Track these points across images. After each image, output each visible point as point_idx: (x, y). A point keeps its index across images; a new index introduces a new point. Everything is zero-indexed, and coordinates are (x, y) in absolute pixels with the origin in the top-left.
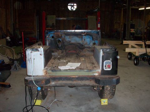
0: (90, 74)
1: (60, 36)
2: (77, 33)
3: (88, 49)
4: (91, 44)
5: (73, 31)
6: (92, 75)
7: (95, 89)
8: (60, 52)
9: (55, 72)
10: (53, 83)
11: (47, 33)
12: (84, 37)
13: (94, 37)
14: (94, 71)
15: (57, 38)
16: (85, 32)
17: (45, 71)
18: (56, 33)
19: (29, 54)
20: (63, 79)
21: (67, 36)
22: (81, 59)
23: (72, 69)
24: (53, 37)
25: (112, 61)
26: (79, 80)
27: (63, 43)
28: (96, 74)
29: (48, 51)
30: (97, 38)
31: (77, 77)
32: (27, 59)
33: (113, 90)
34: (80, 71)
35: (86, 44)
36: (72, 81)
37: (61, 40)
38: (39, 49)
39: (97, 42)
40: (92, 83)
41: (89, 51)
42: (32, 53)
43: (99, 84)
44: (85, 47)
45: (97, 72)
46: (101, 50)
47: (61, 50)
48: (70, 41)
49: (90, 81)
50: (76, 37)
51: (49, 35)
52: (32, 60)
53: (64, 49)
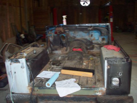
0: (91, 93)
1: (63, 31)
3: (96, 46)
8: (64, 49)
11: (48, 29)
12: (91, 32)
13: (103, 32)
16: (91, 26)
17: (30, 88)
19: (8, 66)
28: (99, 94)
30: (106, 32)
31: (72, 96)
35: (94, 39)
37: (65, 36)
38: (20, 60)
42: (12, 65)
49: (91, 102)
51: (51, 31)
53: (68, 46)
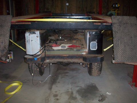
3: (81, 33)
6: (80, 54)
7: (83, 66)
8: (57, 36)
10: (48, 61)
14: (82, 51)
19: (27, 36)
20: (56, 57)
22: (73, 41)
23: (64, 49)
25: (97, 42)
26: (69, 58)
28: (84, 53)
29: (44, 34)
31: (67, 55)
32: (26, 41)
33: (100, 66)
34: (70, 51)
36: (64, 59)
40: (81, 61)
41: (82, 35)
42: (30, 36)
43: (86, 61)
44: (79, 32)
46: (88, 33)
49: (79, 59)
52: (30, 41)
53: (60, 34)
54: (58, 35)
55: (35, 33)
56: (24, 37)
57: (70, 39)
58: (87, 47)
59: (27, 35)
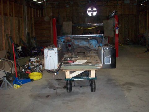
1: (70, 40)
2: (84, 37)
3: (94, 51)
4: (97, 47)
5: (81, 36)
6: (95, 68)
9: (66, 67)
11: (59, 38)
12: (90, 41)
13: (99, 41)
14: (97, 66)
15: (68, 42)
16: (91, 37)
17: (58, 66)
18: (66, 38)
21: (76, 40)
23: (80, 64)
24: (64, 42)
25: (111, 57)
27: (73, 46)
28: (99, 68)
29: (61, 51)
30: (101, 41)
32: (45, 57)
34: (86, 65)
35: (92, 47)
37: (70, 44)
39: (101, 45)
41: (95, 53)
44: (92, 50)
45: (99, 66)
46: (102, 49)
47: (71, 52)
48: (78, 45)
50: (83, 41)
51: (61, 40)
53: (73, 52)
54: (71, 53)
55: (54, 50)
56: (43, 54)
57: (84, 57)
58: (101, 62)
59: (46, 51)
